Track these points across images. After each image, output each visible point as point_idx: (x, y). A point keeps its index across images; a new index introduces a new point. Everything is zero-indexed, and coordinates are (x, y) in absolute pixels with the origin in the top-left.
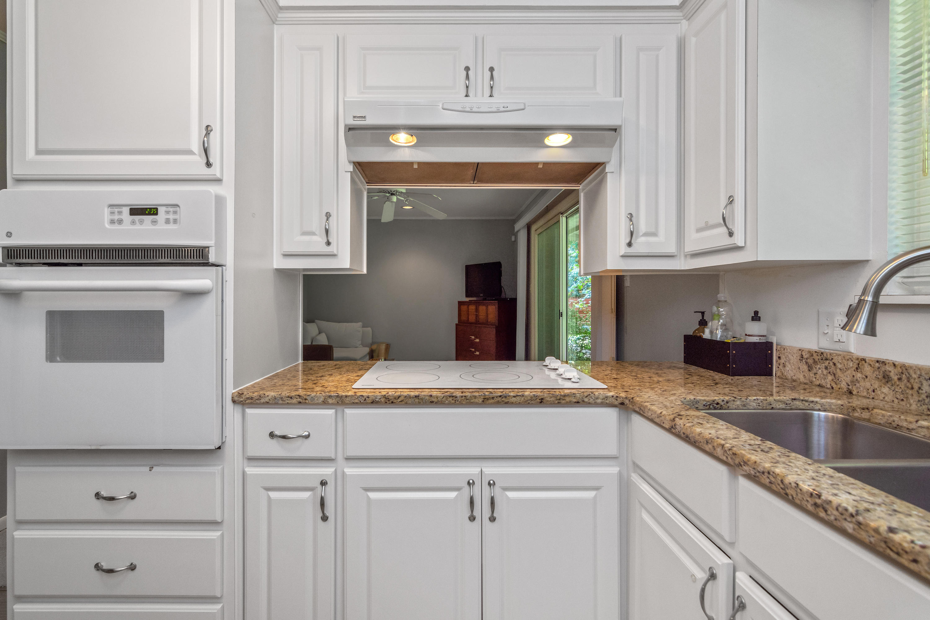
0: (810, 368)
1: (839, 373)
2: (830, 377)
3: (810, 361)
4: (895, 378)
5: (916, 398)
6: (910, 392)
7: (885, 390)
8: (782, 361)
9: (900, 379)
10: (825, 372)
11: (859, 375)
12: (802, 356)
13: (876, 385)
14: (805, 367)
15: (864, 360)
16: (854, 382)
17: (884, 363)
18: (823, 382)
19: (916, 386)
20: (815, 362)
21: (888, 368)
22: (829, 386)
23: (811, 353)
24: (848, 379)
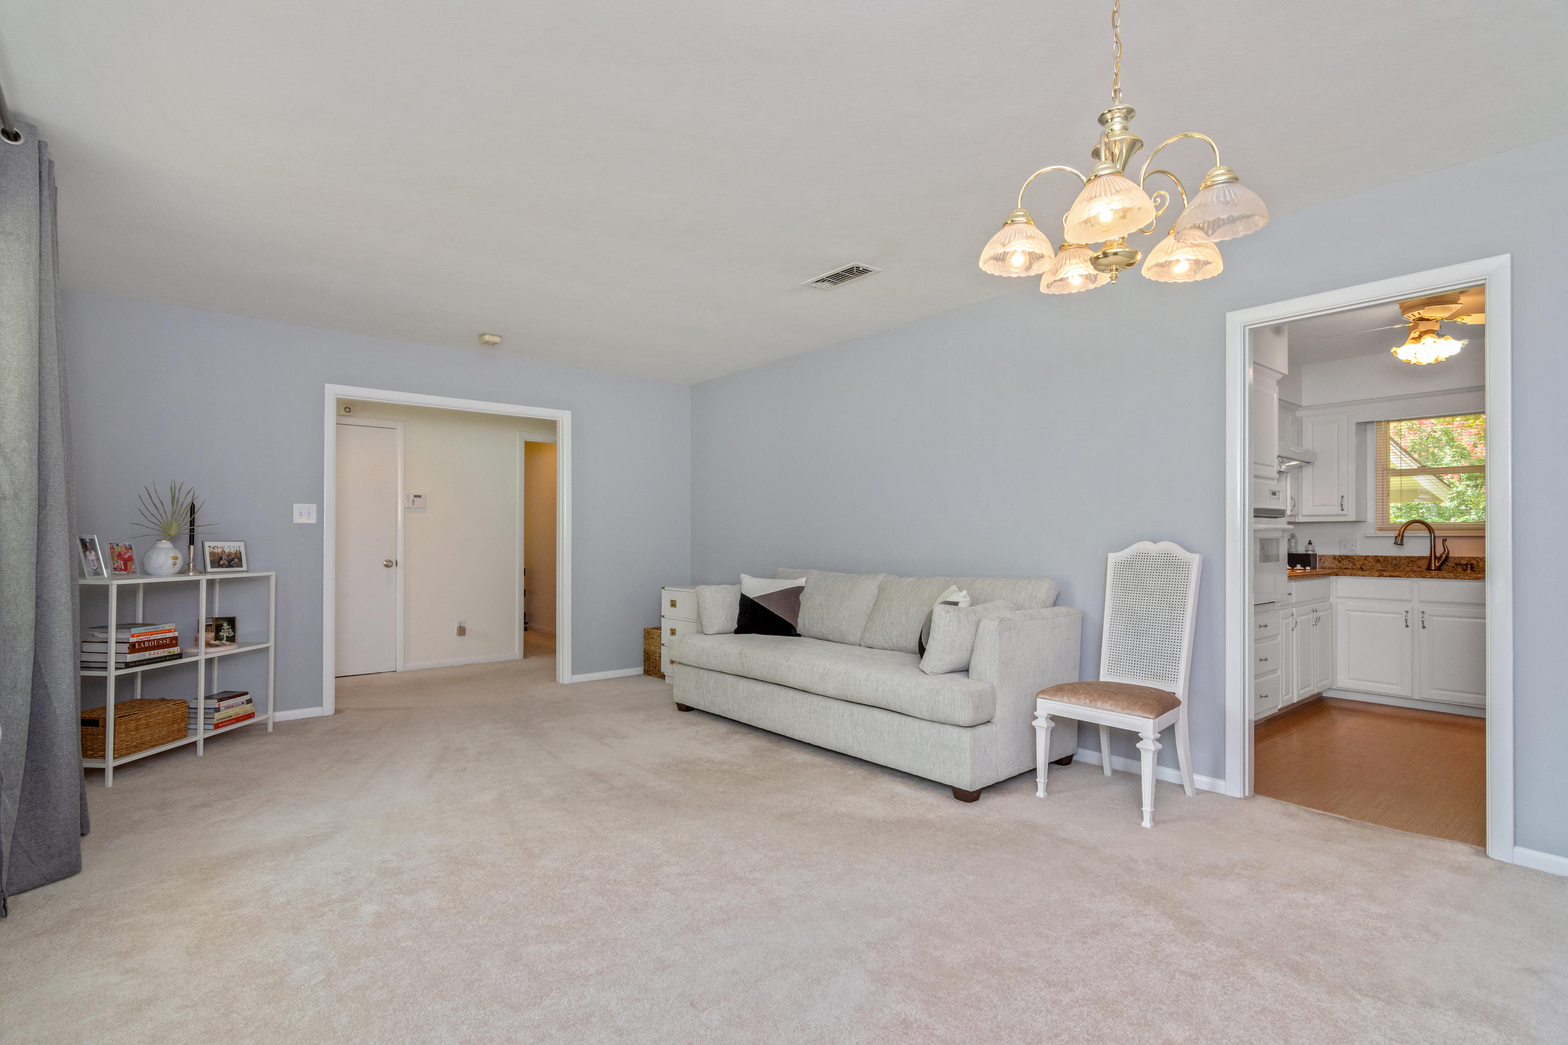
0: (1340, 562)
1: (1356, 562)
2: (1351, 564)
3: (1340, 559)
4: (1382, 561)
5: (1390, 566)
6: (1388, 564)
7: (1378, 565)
8: (1322, 561)
9: (1384, 561)
10: (1348, 562)
11: (1366, 562)
12: (1335, 558)
13: (1374, 564)
14: (1337, 562)
15: (1368, 556)
16: (1364, 564)
17: (1377, 556)
18: (1347, 567)
19: (1390, 562)
20: (1343, 559)
21: (1379, 558)
22: (1350, 567)
23: (1340, 556)
24: (1361, 564)
